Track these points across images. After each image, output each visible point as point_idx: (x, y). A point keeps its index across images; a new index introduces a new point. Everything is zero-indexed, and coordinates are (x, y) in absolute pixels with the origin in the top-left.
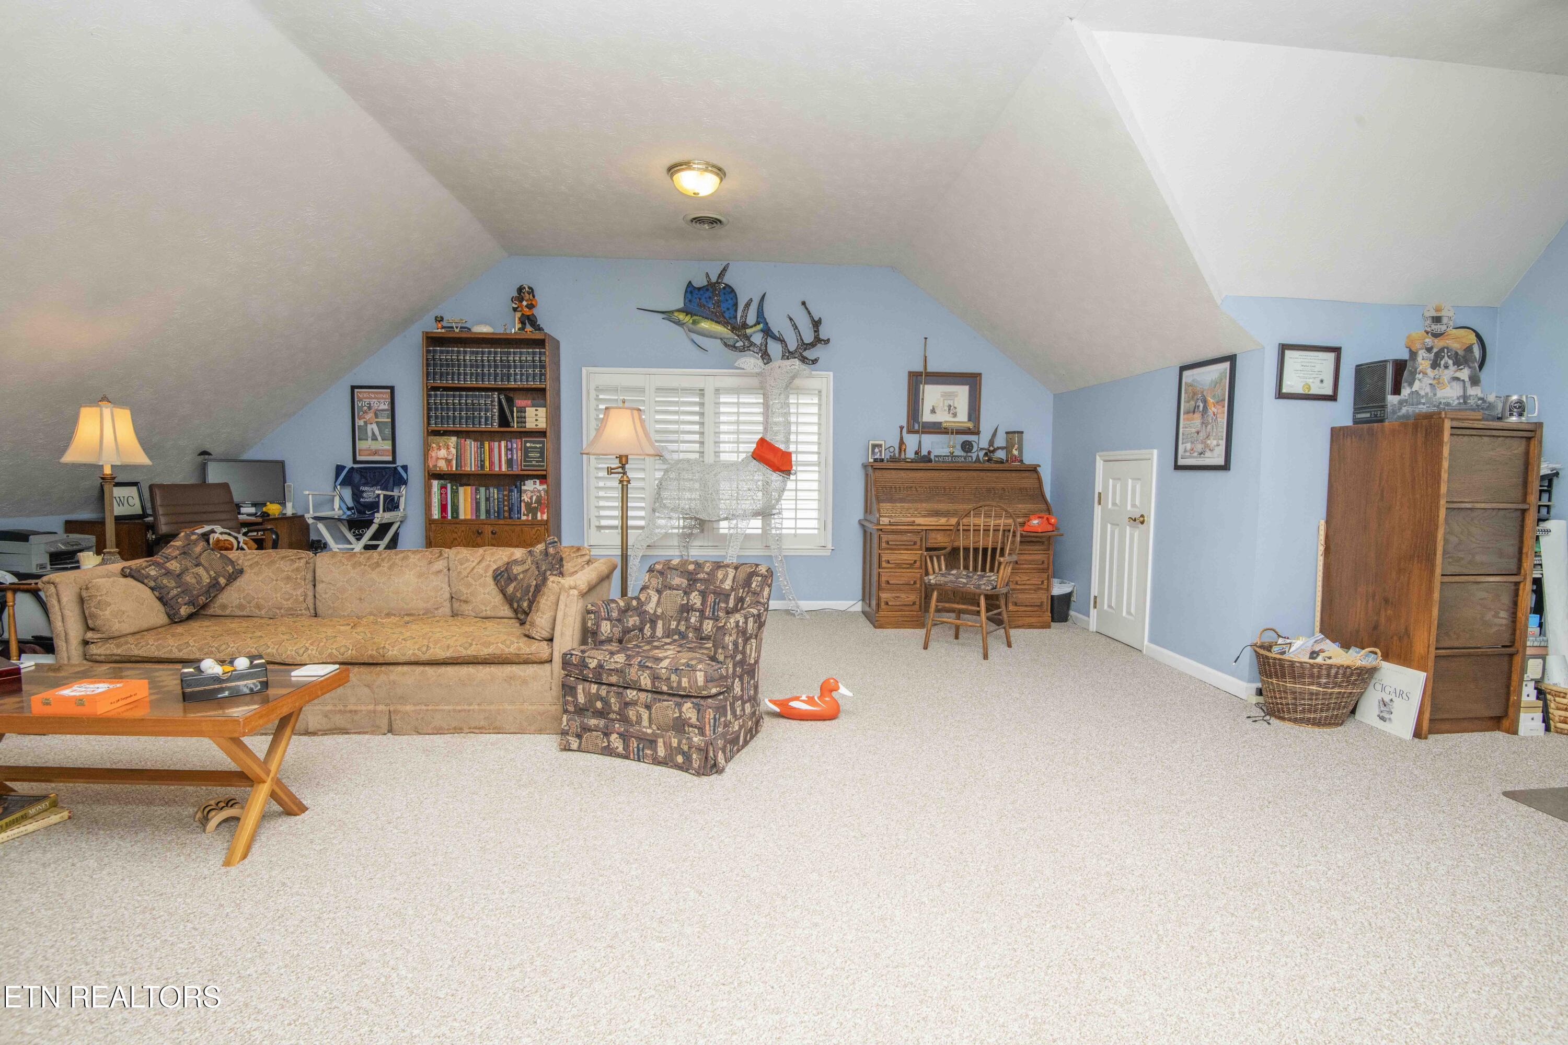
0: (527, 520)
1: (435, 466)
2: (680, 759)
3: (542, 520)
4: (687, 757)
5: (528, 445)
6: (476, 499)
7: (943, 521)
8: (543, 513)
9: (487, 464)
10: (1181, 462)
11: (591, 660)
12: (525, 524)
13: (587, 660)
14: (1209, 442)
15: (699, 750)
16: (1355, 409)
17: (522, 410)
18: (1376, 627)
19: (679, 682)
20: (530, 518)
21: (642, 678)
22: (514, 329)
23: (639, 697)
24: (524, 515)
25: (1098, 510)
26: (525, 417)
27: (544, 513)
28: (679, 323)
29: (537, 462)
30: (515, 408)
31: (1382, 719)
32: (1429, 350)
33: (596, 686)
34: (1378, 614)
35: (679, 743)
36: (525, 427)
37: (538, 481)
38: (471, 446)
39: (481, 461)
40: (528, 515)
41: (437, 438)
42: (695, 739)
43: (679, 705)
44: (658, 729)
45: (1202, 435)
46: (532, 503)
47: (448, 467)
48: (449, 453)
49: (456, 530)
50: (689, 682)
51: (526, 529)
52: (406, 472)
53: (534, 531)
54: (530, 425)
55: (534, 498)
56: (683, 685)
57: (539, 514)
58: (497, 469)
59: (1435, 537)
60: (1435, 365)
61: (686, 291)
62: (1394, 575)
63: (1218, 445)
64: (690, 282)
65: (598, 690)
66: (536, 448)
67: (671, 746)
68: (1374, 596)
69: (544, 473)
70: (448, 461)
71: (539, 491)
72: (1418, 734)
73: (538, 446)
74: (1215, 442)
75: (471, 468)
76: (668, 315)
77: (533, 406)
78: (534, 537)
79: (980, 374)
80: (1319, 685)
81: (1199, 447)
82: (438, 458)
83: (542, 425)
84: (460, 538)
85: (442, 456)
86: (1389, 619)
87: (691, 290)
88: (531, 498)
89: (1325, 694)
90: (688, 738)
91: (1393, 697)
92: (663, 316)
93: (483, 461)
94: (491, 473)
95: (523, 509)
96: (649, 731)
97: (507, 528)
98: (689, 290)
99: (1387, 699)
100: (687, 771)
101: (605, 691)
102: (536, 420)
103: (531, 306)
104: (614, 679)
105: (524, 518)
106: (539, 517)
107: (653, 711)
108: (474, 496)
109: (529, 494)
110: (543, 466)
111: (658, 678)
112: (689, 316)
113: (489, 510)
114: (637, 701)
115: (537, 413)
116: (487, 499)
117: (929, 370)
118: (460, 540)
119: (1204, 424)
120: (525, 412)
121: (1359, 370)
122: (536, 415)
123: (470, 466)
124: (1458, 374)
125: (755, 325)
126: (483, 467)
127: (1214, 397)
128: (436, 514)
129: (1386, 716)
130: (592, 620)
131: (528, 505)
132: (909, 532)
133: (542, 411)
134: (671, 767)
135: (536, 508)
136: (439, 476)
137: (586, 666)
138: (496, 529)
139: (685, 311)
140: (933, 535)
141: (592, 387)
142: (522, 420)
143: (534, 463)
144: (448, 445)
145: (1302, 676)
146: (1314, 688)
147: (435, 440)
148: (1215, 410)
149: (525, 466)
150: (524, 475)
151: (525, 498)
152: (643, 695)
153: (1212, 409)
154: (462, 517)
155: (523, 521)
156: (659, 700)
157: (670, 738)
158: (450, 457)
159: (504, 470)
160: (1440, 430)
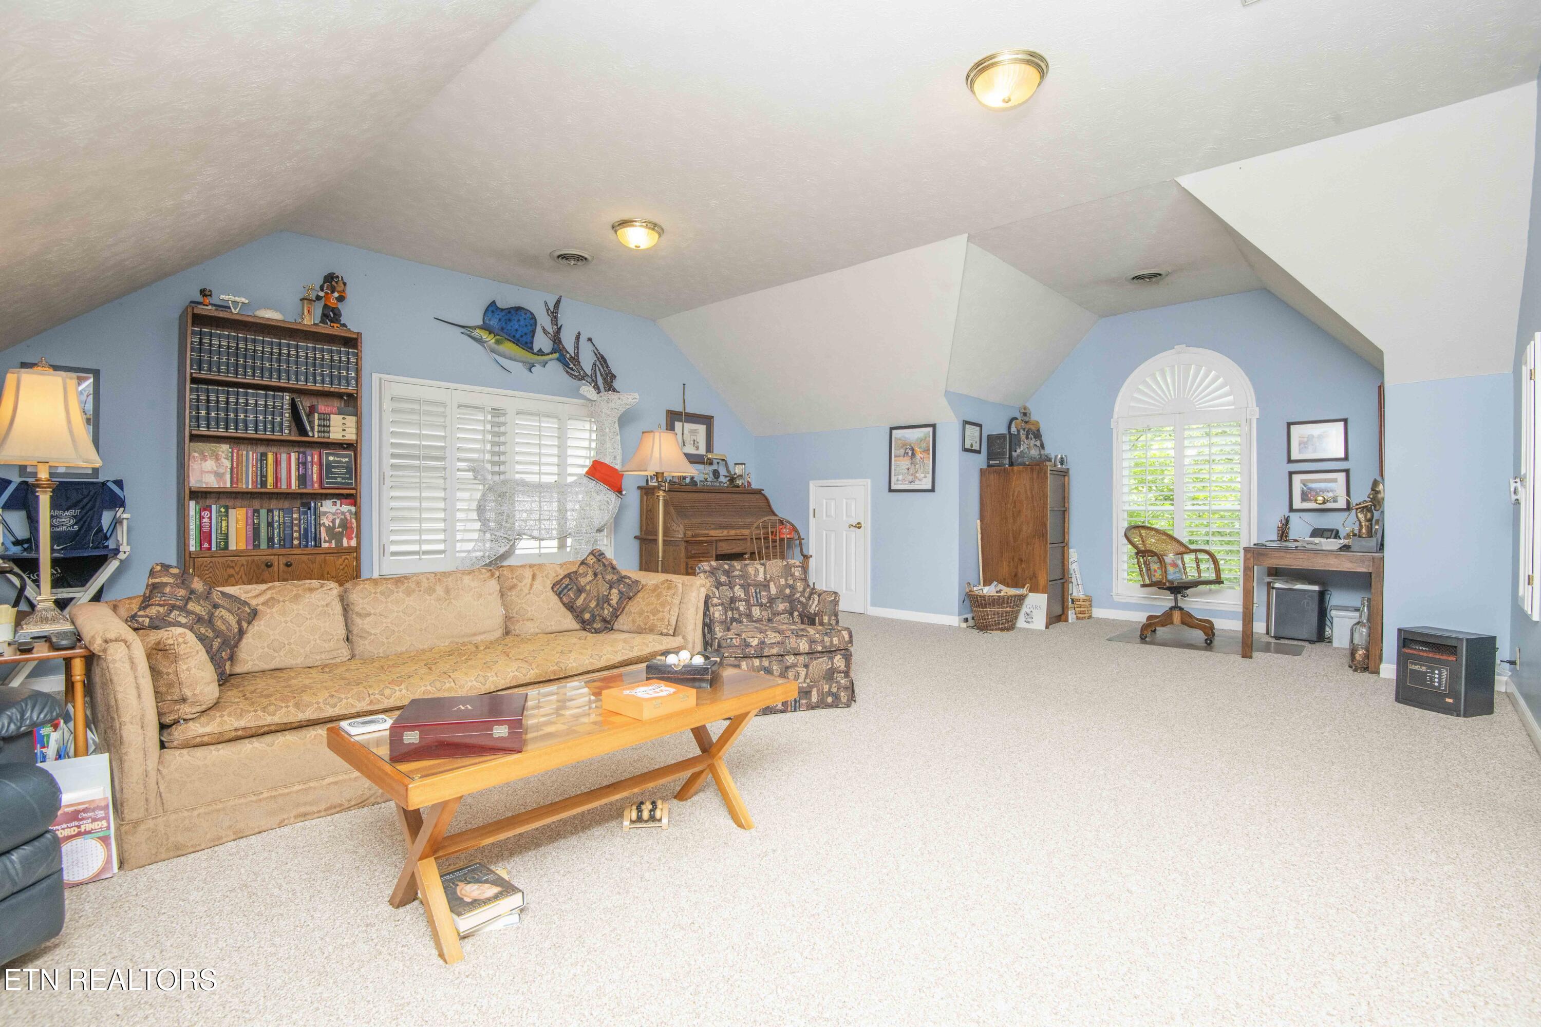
0: (330, 548)
1: (201, 481)
2: (830, 700)
3: (350, 547)
4: (836, 697)
5: (331, 458)
6: (254, 524)
7: (725, 532)
8: (350, 538)
9: (270, 480)
10: (893, 487)
11: (751, 640)
12: (329, 552)
13: (747, 640)
14: (917, 475)
15: (846, 688)
16: (988, 459)
17: (325, 418)
18: (1016, 575)
19: (832, 641)
20: (333, 545)
21: (801, 644)
22: (311, 319)
23: (798, 660)
24: (325, 541)
25: (812, 521)
26: (329, 426)
27: (352, 539)
28: (479, 341)
29: (343, 478)
30: (316, 415)
31: (1028, 622)
32: (1024, 429)
33: (757, 660)
34: (1017, 568)
35: (830, 687)
36: (329, 438)
37: (338, 502)
38: (250, 456)
39: (262, 476)
40: (330, 542)
41: (201, 446)
42: (842, 682)
43: (831, 659)
44: (811, 682)
45: (912, 471)
46: (334, 527)
47: (218, 482)
48: (219, 465)
49: (233, 564)
50: (839, 639)
51: (330, 558)
52: (122, 489)
53: (341, 560)
54: (336, 435)
55: (337, 522)
56: (835, 643)
57: (345, 540)
58: (284, 486)
59: (1046, 524)
60: (1027, 438)
61: (487, 310)
62: (1025, 546)
63: (925, 477)
64: (494, 302)
65: (761, 663)
66: (341, 462)
67: (823, 691)
68: (1013, 559)
69: (353, 492)
70: (219, 476)
71: (343, 513)
72: (1047, 627)
73: (343, 460)
74: (923, 475)
75: (247, 483)
76: (466, 329)
77: (340, 414)
78: (341, 567)
79: (713, 417)
80: (1010, 607)
81: (911, 478)
82: (202, 472)
83: (351, 436)
84: (238, 573)
85: (210, 469)
86: (1024, 570)
87: (492, 308)
88: (333, 521)
89: (1012, 611)
90: (837, 682)
91: (1032, 609)
92: (463, 330)
93: (264, 477)
94: (276, 490)
95: (324, 535)
96: (805, 685)
97: (305, 558)
98: (491, 309)
99: (1028, 612)
100: (837, 707)
101: (768, 662)
102: (344, 430)
103: (341, 299)
104: (775, 651)
105: (325, 545)
106: (345, 544)
107: (811, 667)
108: (250, 521)
109: (331, 517)
110: (351, 484)
111: (814, 642)
112: (492, 335)
113: (273, 538)
114: (797, 663)
115: (344, 421)
116: (270, 524)
117: (688, 410)
118: (237, 577)
119: (913, 463)
120: (329, 420)
121: (990, 437)
122: (344, 424)
123: (248, 483)
124: (1036, 443)
125: (552, 353)
126: (264, 484)
127: (920, 448)
128: (193, 546)
129: (1030, 620)
130: (720, 611)
131: (330, 530)
132: (705, 543)
133: (351, 421)
134: (823, 708)
135: (341, 533)
136: (199, 495)
137: (748, 645)
138: (291, 559)
139: (485, 327)
140: (721, 544)
141: (387, 396)
142: (325, 427)
143: (339, 480)
144: (217, 455)
145: (1003, 604)
146: (1008, 609)
147: (196, 450)
148: (922, 456)
149: (327, 483)
150: (321, 494)
151: (325, 521)
152: (801, 659)
153: (919, 456)
154: (232, 547)
155: (325, 548)
156: (815, 658)
157: (822, 685)
158: (222, 471)
159: (293, 487)
160: (1046, 472)
